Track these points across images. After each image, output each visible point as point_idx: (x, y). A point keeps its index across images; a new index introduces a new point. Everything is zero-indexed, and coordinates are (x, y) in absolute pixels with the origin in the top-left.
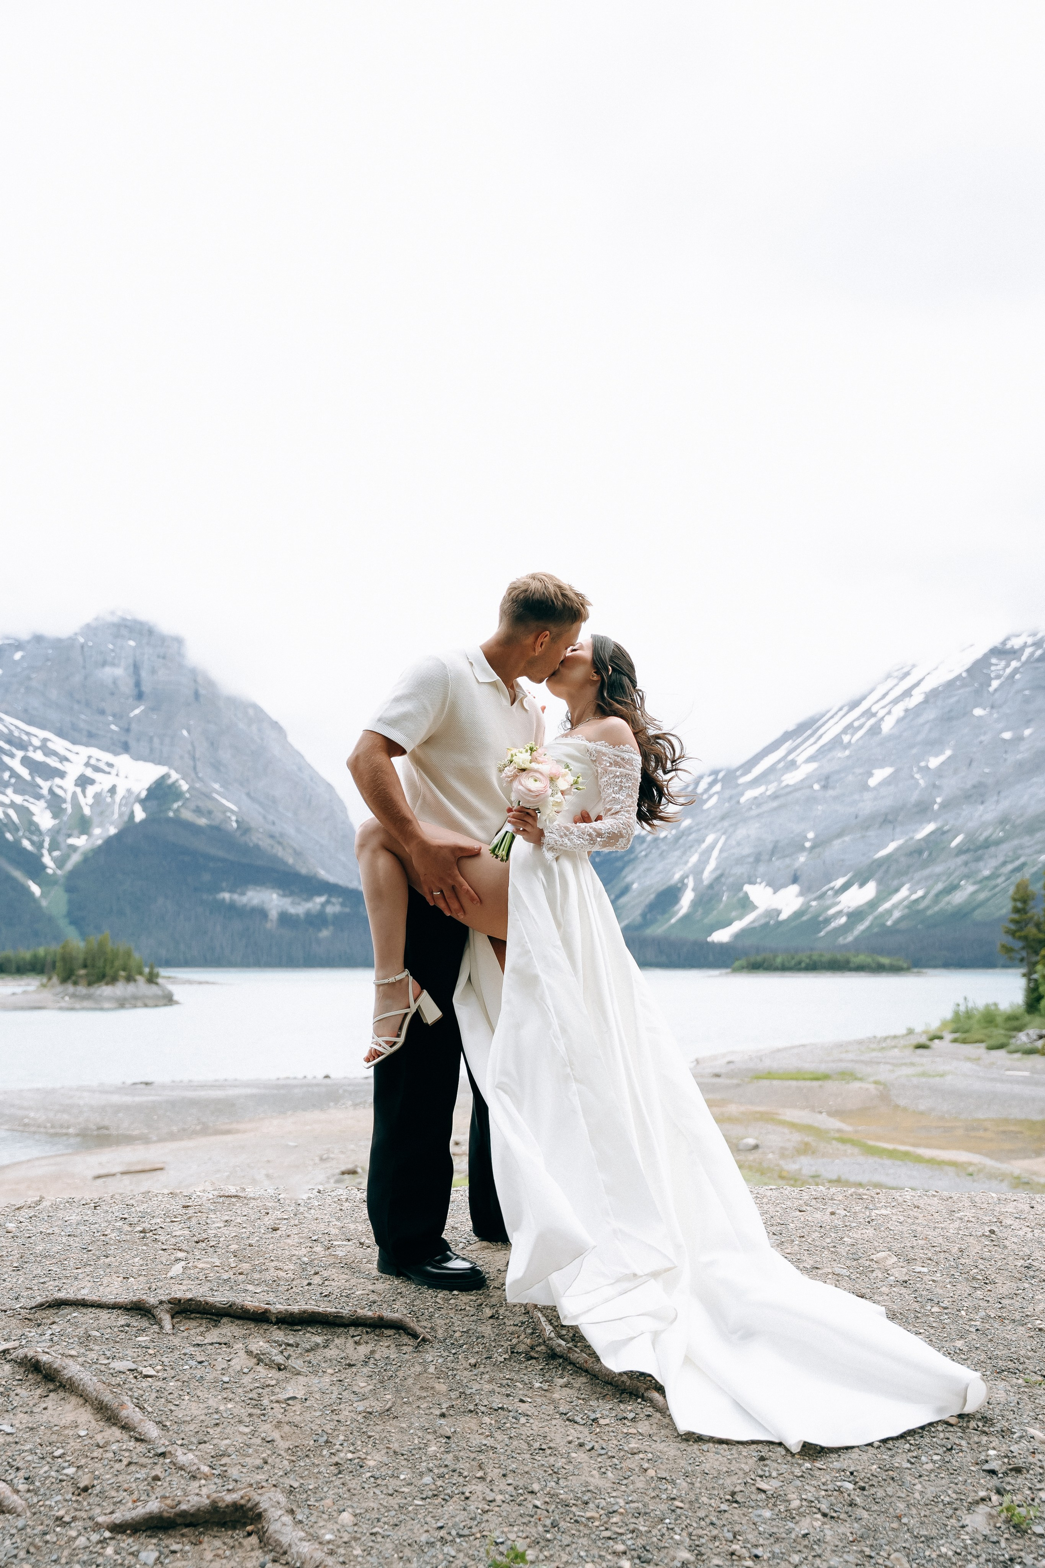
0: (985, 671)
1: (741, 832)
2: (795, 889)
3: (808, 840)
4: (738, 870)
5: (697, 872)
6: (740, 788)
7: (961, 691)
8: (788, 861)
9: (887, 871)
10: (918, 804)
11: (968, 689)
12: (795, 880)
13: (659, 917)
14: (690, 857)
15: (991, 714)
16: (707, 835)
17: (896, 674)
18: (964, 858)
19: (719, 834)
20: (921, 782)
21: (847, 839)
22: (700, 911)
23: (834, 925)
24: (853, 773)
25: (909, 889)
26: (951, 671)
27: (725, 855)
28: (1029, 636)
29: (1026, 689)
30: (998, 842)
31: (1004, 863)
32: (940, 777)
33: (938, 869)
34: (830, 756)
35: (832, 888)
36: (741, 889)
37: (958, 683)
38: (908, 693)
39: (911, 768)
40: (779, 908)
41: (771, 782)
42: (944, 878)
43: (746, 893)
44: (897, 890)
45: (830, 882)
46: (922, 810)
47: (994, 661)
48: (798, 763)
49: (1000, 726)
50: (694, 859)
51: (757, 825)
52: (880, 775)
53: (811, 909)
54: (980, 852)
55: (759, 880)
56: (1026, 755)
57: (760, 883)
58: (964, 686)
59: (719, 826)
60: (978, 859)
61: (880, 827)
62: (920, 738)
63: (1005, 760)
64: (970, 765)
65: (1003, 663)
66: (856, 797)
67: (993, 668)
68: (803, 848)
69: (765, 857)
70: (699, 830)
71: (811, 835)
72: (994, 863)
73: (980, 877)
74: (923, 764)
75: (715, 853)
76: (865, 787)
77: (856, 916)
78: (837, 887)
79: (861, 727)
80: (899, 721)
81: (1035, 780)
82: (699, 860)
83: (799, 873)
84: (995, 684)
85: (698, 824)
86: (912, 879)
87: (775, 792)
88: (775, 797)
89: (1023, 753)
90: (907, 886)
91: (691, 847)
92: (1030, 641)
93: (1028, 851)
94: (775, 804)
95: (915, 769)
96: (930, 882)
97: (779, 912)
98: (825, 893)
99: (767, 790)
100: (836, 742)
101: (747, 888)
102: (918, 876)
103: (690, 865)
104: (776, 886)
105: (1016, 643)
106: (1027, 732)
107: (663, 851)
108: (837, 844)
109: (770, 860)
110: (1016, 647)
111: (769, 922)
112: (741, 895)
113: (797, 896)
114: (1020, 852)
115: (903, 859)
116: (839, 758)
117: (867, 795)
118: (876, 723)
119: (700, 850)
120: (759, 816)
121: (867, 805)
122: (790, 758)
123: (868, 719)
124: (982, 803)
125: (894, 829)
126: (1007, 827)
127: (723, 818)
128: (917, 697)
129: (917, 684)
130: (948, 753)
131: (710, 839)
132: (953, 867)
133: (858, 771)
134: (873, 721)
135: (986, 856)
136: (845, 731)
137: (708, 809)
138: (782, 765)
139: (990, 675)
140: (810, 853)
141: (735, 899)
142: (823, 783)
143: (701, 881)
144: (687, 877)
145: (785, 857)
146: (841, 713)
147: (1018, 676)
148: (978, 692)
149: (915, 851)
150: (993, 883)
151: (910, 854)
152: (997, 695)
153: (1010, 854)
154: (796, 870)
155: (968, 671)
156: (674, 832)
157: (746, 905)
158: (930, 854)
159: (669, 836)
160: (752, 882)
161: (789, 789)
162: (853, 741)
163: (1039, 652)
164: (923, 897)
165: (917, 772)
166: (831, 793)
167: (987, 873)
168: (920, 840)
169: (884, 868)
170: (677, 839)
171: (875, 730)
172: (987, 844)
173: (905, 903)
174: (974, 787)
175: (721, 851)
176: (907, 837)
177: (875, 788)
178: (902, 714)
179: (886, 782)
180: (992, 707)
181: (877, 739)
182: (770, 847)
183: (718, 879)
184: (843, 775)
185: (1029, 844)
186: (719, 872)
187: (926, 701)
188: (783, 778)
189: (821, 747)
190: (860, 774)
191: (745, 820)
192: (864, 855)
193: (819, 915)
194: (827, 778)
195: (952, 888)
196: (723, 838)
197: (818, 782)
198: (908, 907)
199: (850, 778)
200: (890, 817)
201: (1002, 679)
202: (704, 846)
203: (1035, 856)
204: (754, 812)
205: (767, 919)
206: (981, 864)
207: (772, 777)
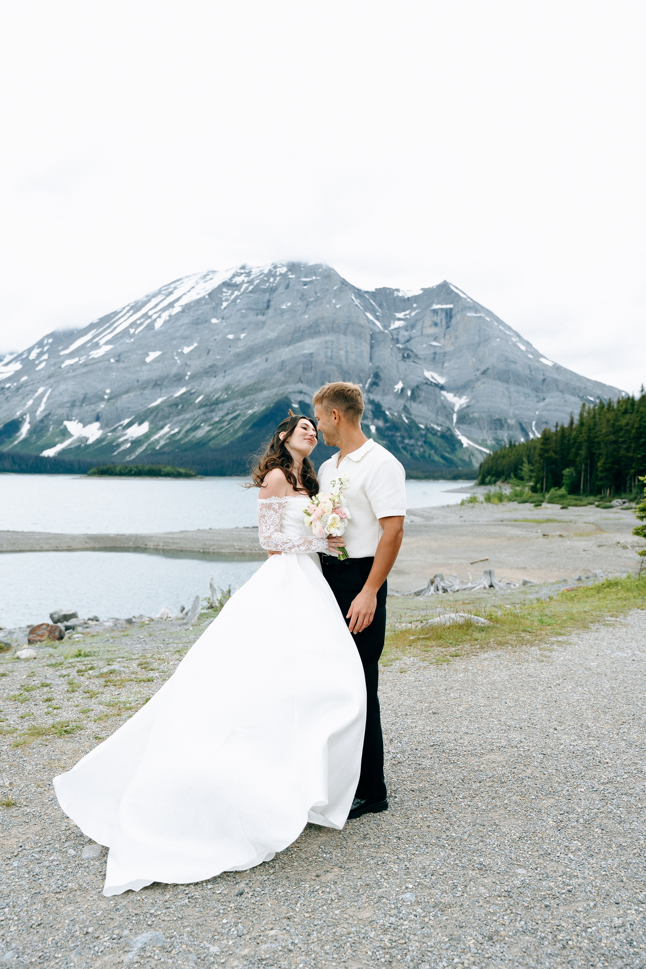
0: (219, 296)
1: (62, 387)
2: (97, 425)
3: (105, 393)
4: (60, 411)
5: (33, 411)
6: (62, 358)
7: (205, 307)
8: (93, 406)
9: (156, 416)
10: (175, 376)
11: (209, 306)
12: (98, 419)
13: (6, 440)
14: (28, 401)
15: (221, 322)
16: (39, 388)
17: (164, 292)
18: (203, 409)
19: (47, 387)
20: (178, 361)
21: (131, 394)
22: (34, 437)
23: (122, 448)
24: (137, 353)
25: (169, 428)
26: (198, 294)
27: (51, 401)
28: (245, 276)
29: (245, 309)
30: (224, 401)
31: (227, 414)
32: (190, 359)
33: (188, 416)
34: (121, 342)
35: (121, 425)
36: (61, 423)
37: (203, 302)
38: (171, 305)
39: (172, 352)
40: (87, 436)
41: (83, 356)
42: (191, 422)
43: (65, 426)
44: (162, 428)
45: (120, 421)
46: (178, 379)
47: (225, 290)
48: (101, 344)
49: (227, 330)
50: (30, 402)
51: (73, 383)
52: (153, 355)
53: (108, 438)
54: (213, 407)
55: (74, 418)
56: (242, 349)
57: (75, 420)
58: (206, 304)
59: (47, 382)
60: (212, 411)
61: (152, 389)
62: (178, 334)
63: (229, 352)
64: (208, 353)
65: (230, 292)
66: (138, 368)
67: (224, 294)
68: (103, 399)
69: (78, 404)
70: (33, 384)
71: (108, 391)
72: (221, 413)
73: (212, 422)
74: (180, 350)
75: (45, 400)
76: (144, 363)
77: (136, 443)
78: (124, 425)
79: (141, 324)
80: (165, 322)
81: (246, 365)
82: (33, 403)
83: (100, 415)
84: (225, 304)
85: (32, 380)
86: (171, 421)
87: (84, 362)
88: (85, 365)
89: (240, 348)
90: (168, 425)
91: (27, 395)
92: (246, 279)
93: (241, 407)
94: (85, 370)
95: (175, 354)
96: (183, 424)
97: (87, 439)
98: (117, 428)
99: (79, 360)
100: (125, 333)
101: (66, 423)
102: (175, 419)
103: (27, 406)
104: (85, 423)
105: (238, 280)
106: (242, 336)
107: (8, 397)
108: (125, 397)
109: (81, 406)
110: (238, 283)
111: (80, 445)
112: (62, 427)
113: (98, 429)
114: (236, 408)
115: (166, 409)
116: (128, 343)
117: (145, 368)
118: (151, 322)
119: (34, 397)
120: (74, 377)
121: (145, 375)
122: (95, 340)
123: (146, 320)
124: (215, 377)
125: (161, 390)
126: (230, 392)
127: (50, 377)
128: (177, 309)
129: (178, 300)
130: (195, 345)
131: (41, 390)
132: (196, 416)
133: (140, 352)
134: (149, 321)
135: (217, 410)
136: (131, 325)
137: (40, 370)
138: (89, 345)
139: (221, 298)
140: (108, 402)
141: (58, 430)
142: (117, 358)
143: (35, 417)
144: (25, 414)
145: (92, 404)
146: (128, 315)
147: (238, 301)
148: (214, 308)
149: (174, 404)
150: (221, 425)
151: (171, 406)
152: (226, 311)
153: (231, 408)
154: (98, 413)
155: (209, 294)
156: (15, 384)
157: (65, 434)
158: (182, 407)
159: (12, 387)
160: (69, 420)
161: (94, 361)
162: (136, 332)
163: (251, 288)
164: (178, 433)
165: (176, 356)
166: (121, 365)
167: (217, 419)
168: (177, 397)
169: (155, 413)
170: (18, 389)
171: (150, 327)
172: (217, 402)
173: (168, 436)
174: (211, 367)
175: (49, 398)
176: (168, 396)
177: (150, 364)
178: (167, 318)
179: (156, 360)
180: (223, 318)
181: (152, 332)
182: (82, 397)
183: (46, 416)
184: (129, 354)
185: (242, 403)
186: (47, 412)
187: (183, 311)
188: (91, 353)
189: (116, 335)
190: (141, 354)
191: (65, 379)
192: (142, 405)
193: (113, 442)
194: (119, 355)
195: (196, 428)
196: (50, 391)
197: (113, 357)
198: (169, 438)
199: (134, 356)
200: (159, 382)
201: (229, 302)
202: (37, 395)
203: (245, 411)
204: (71, 374)
205: (80, 444)
206: (214, 414)
207: (83, 352)
